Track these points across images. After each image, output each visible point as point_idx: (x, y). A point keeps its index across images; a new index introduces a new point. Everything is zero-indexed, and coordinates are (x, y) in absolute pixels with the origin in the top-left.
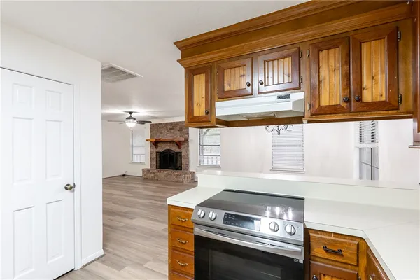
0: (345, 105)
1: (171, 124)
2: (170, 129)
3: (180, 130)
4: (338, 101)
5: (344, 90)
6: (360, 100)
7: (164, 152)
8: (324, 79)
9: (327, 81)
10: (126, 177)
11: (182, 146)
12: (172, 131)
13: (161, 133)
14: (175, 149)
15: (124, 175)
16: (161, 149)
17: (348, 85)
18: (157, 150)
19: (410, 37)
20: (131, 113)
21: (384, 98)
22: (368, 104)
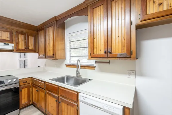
0: (25, 49)
4: (23, 48)
5: (25, 46)
6: (29, 49)
8: (20, 41)
9: (21, 42)
17: (26, 45)
19: (37, 38)
21: (33, 49)
22: (30, 50)
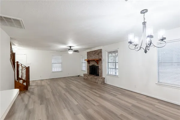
1: (95, 51)
2: (94, 54)
3: (98, 54)
7: (92, 66)
10: (80, 76)
11: (99, 63)
12: (95, 55)
13: (91, 56)
14: (96, 64)
15: (79, 76)
16: (91, 65)
18: (89, 65)
20: (70, 47)
